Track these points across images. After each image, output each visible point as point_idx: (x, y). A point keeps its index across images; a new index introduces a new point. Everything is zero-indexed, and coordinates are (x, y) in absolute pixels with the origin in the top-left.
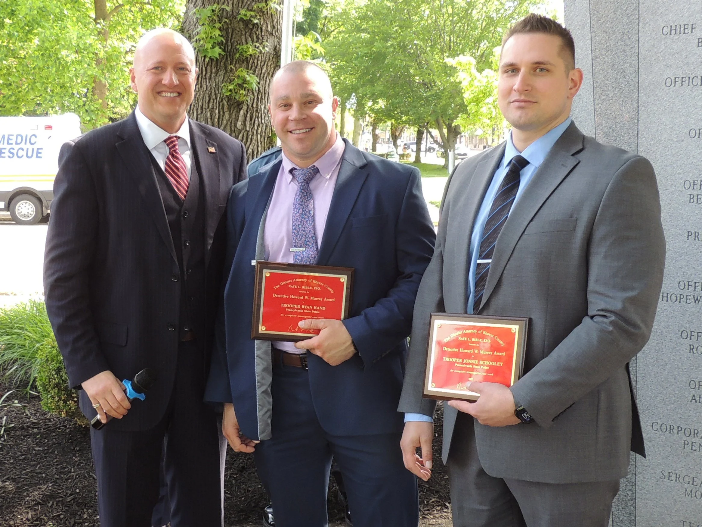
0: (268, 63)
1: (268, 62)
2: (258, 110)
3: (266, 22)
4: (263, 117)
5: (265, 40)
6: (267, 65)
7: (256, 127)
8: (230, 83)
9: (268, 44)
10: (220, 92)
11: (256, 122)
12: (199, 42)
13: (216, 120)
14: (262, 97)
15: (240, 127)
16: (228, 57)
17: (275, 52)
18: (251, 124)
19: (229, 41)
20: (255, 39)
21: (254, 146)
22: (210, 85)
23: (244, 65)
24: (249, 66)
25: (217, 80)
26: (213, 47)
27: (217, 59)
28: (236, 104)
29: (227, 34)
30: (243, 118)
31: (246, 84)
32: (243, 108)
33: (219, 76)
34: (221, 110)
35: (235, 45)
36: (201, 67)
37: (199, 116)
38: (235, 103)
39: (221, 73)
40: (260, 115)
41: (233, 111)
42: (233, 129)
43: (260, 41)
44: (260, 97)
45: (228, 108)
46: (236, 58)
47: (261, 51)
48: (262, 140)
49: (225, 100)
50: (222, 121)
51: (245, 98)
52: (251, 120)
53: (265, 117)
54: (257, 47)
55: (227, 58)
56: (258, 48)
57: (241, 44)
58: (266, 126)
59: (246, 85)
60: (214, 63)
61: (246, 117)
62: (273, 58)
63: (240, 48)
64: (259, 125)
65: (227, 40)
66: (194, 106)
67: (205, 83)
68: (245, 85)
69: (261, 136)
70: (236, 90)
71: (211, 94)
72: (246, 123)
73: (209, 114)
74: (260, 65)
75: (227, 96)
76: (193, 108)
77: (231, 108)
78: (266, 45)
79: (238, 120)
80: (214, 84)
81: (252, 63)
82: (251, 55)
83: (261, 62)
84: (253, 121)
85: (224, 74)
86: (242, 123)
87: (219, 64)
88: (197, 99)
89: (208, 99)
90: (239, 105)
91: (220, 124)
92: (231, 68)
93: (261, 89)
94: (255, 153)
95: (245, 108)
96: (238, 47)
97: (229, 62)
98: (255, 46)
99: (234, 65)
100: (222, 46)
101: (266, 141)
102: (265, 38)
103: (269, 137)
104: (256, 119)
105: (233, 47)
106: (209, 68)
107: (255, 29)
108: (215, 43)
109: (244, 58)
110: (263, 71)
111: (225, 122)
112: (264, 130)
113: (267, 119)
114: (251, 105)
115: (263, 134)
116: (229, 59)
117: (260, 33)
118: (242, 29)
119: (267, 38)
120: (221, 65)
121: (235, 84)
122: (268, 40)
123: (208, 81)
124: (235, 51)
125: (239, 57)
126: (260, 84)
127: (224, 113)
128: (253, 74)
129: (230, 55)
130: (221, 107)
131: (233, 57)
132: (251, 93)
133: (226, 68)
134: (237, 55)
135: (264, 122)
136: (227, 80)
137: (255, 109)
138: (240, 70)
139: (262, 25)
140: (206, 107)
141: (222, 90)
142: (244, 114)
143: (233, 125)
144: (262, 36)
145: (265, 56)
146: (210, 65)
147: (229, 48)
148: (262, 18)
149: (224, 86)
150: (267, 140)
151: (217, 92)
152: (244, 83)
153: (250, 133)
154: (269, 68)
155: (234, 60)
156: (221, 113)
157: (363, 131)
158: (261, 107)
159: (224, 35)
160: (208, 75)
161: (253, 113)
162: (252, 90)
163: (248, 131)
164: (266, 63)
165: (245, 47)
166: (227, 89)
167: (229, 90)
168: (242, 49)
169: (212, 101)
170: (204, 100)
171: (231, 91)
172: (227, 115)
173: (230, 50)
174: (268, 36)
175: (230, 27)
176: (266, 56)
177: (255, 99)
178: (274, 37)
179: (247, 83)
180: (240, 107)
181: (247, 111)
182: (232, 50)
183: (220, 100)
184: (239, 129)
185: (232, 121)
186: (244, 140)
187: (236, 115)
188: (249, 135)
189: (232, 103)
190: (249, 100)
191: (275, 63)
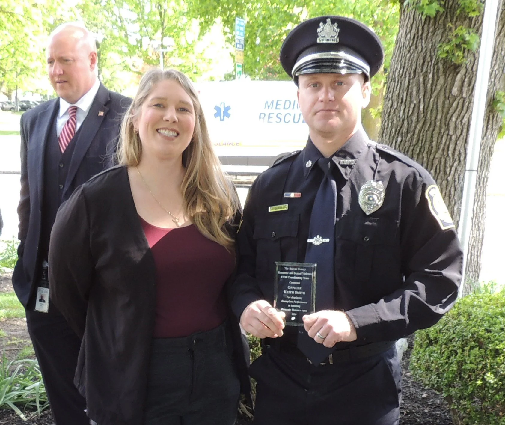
8: (447, 43)
10: (436, 54)
13: (429, 85)
15: (455, 93)
16: (449, 14)
18: (468, 90)
22: (426, 46)
24: (471, 23)
25: (434, 41)
26: (431, 3)
27: (435, 17)
28: (452, 67)
30: (460, 83)
31: (466, 44)
32: (460, 72)
33: (437, 35)
34: (435, 74)
36: (417, 27)
37: (411, 81)
39: (439, 32)
41: (449, 75)
42: (447, 95)
45: (443, 72)
46: (457, 15)
49: (441, 63)
50: (435, 87)
51: (463, 60)
52: (469, 85)
55: (447, 14)
59: (465, 46)
60: (432, 21)
61: (463, 82)
62: (502, 14)
66: (407, 69)
67: (420, 44)
68: (463, 46)
70: (453, 52)
71: (426, 55)
72: (464, 89)
73: (421, 79)
75: (442, 58)
76: (406, 72)
77: (446, 72)
79: (453, 85)
80: (430, 45)
81: (476, 21)
84: (471, 87)
85: (442, 33)
86: (459, 89)
87: (437, 22)
88: (410, 62)
89: (422, 61)
90: (456, 68)
91: (433, 90)
92: (450, 26)
95: (463, 71)
96: (460, 1)
97: (449, 20)
99: (453, 22)
100: (443, 1)
105: (455, 3)
106: (426, 26)
109: (466, 14)
111: (439, 87)
114: (470, 68)
120: (440, 23)
121: (452, 45)
123: (424, 41)
124: (456, 6)
125: (461, 13)
127: (438, 77)
128: (475, 32)
129: (450, 11)
130: (435, 71)
131: (454, 13)
132: (471, 55)
133: (445, 26)
134: (458, 12)
136: (445, 39)
137: (475, 73)
138: (460, 28)
140: (420, 71)
141: (438, 51)
142: (462, 78)
143: (448, 91)
146: (427, 23)
147: (451, 3)
149: (440, 46)
151: (433, 54)
152: (464, 44)
153: (467, 100)
155: (455, 18)
156: (436, 77)
160: (424, 35)
161: (472, 77)
163: (465, 98)
166: (443, 50)
167: (445, 51)
169: (426, 64)
170: (418, 63)
171: (447, 52)
172: (441, 81)
173: (451, 6)
177: (476, 61)
180: (457, 70)
181: (465, 75)
182: (453, 6)
183: (435, 63)
184: (454, 96)
185: (446, 86)
186: (459, 108)
187: (452, 79)
188: (465, 102)
189: (448, 66)
190: (469, 62)
191: (504, 20)
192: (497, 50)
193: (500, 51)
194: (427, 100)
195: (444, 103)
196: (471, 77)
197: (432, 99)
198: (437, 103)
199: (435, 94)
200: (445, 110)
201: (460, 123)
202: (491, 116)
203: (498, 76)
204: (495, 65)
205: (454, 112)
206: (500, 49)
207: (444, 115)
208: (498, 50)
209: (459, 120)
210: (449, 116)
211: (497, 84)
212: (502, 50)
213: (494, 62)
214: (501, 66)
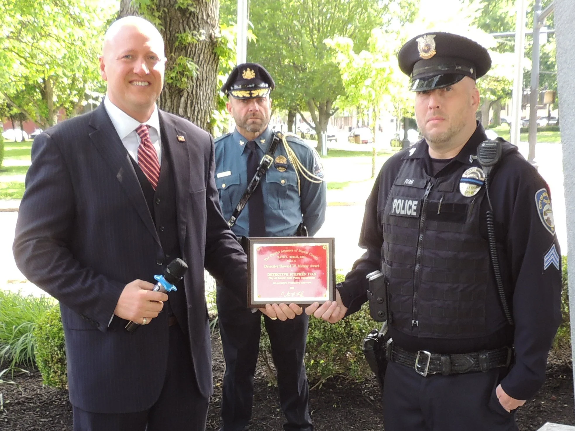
2: (198, 96)
3: (202, 11)
4: (202, 103)
5: (202, 28)
6: (204, 53)
7: (196, 113)
8: (171, 71)
9: (204, 32)
11: (196, 109)
14: (200, 85)
15: (181, 113)
16: (168, 45)
17: (210, 40)
18: (191, 110)
19: (168, 30)
20: (192, 27)
23: (183, 53)
24: (187, 54)
28: (177, 92)
29: (166, 23)
30: (184, 105)
31: (186, 71)
34: (163, 98)
35: (174, 33)
38: (176, 90)
40: (199, 102)
41: (174, 98)
43: (196, 29)
44: (198, 84)
45: (170, 96)
46: (176, 46)
47: (198, 39)
49: (167, 88)
50: (164, 108)
51: (185, 85)
52: (191, 106)
53: (203, 103)
56: (195, 36)
57: (179, 32)
58: (205, 113)
59: (187, 73)
61: (186, 104)
62: (209, 46)
63: (179, 37)
64: (198, 112)
65: (166, 29)
68: (185, 73)
69: (201, 122)
70: (177, 78)
72: (188, 109)
74: (198, 53)
75: (168, 83)
77: (172, 96)
78: (202, 33)
79: (179, 107)
81: (190, 51)
82: (189, 44)
83: (198, 50)
84: (193, 108)
86: (184, 110)
90: (180, 92)
92: (171, 56)
93: (199, 76)
95: (185, 95)
96: (177, 35)
97: (169, 50)
98: (193, 34)
102: (201, 26)
103: (208, 123)
104: (196, 106)
105: (172, 36)
107: (191, 18)
109: (183, 46)
110: (201, 59)
111: (167, 109)
112: (203, 116)
113: (206, 105)
114: (190, 92)
115: (203, 120)
116: (168, 47)
117: (196, 21)
118: (180, 18)
119: (203, 26)
121: (176, 72)
122: (204, 28)
124: (174, 39)
125: (178, 45)
126: (199, 71)
127: (166, 100)
128: (192, 61)
129: (169, 43)
131: (172, 45)
132: (191, 81)
135: (203, 108)
136: (168, 68)
137: (195, 96)
138: (180, 57)
139: (198, 14)
142: (185, 101)
143: (175, 111)
144: (198, 24)
145: (201, 44)
147: (168, 36)
148: (198, 7)
150: (207, 125)
152: (184, 71)
153: (191, 119)
154: (206, 55)
155: (174, 49)
156: (163, 100)
158: (199, 94)
159: (163, 24)
162: (192, 77)
163: (190, 117)
164: (203, 51)
165: (184, 35)
166: (168, 77)
167: (170, 77)
168: (182, 37)
171: (172, 78)
172: (169, 103)
173: (169, 38)
174: (204, 24)
175: (168, 15)
176: (203, 43)
177: (195, 86)
178: (209, 25)
180: (181, 94)
181: (187, 98)
182: (171, 38)
185: (173, 109)
187: (177, 102)
189: (173, 90)
190: (189, 87)
191: (211, 50)
192: (208, 76)
196: (192, 100)
203: (211, 99)
204: (208, 89)
206: (210, 75)
211: (211, 105)
212: (211, 76)
213: (207, 87)
214: (212, 90)
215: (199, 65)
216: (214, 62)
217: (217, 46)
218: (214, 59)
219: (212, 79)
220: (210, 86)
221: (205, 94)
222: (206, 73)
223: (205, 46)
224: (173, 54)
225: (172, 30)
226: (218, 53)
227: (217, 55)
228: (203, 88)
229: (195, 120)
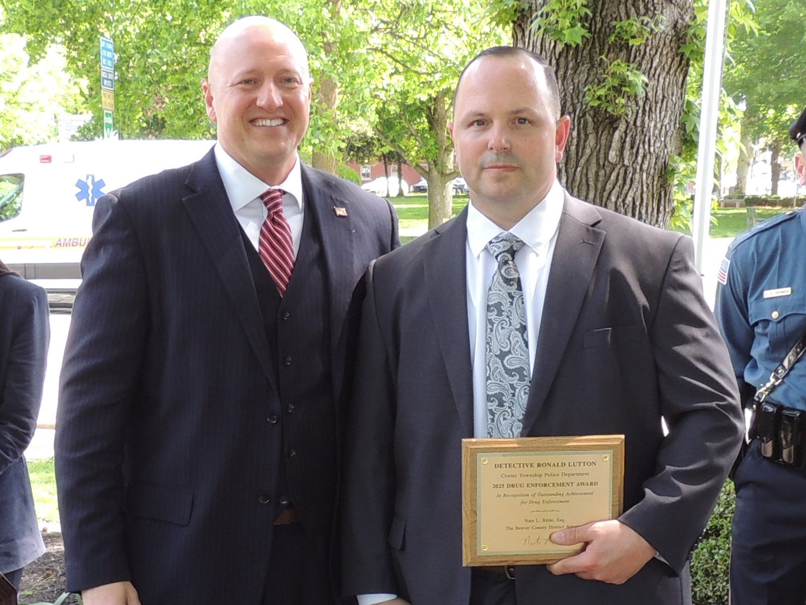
0: (662, 51)
1: (662, 48)
2: (645, 130)
4: (652, 142)
5: (660, 11)
6: (661, 54)
7: (640, 159)
8: (598, 85)
9: (664, 18)
10: (581, 100)
11: (641, 151)
12: (547, 17)
13: (573, 148)
14: (650, 109)
15: (613, 159)
16: (597, 42)
17: (675, 31)
18: (631, 154)
19: (598, 14)
20: (642, 11)
21: (637, 191)
22: (564, 89)
23: (623, 54)
24: (630, 56)
25: (576, 81)
26: (573, 26)
27: (578, 45)
28: (607, 121)
30: (619, 145)
31: (625, 86)
32: (619, 128)
33: (580, 72)
34: (582, 131)
35: (608, 20)
39: (583, 68)
40: (647, 139)
41: (602, 132)
42: (601, 163)
43: (650, 13)
44: (647, 108)
45: (594, 128)
46: (610, 43)
47: (652, 30)
48: (649, 182)
49: (590, 115)
50: (583, 150)
51: (623, 110)
52: (632, 147)
53: (655, 142)
54: (645, 23)
55: (593, 43)
56: (646, 25)
57: (618, 19)
59: (627, 89)
60: (571, 52)
61: (623, 143)
62: (671, 42)
63: (617, 27)
64: (644, 156)
65: (594, 13)
68: (624, 89)
69: (648, 174)
70: (609, 98)
71: (565, 103)
72: (624, 152)
74: (650, 54)
75: (592, 107)
77: (598, 128)
78: (660, 21)
79: (610, 147)
80: (572, 87)
81: (636, 52)
83: (651, 50)
84: (635, 150)
85: (588, 70)
86: (618, 153)
87: (580, 54)
90: (613, 122)
91: (580, 154)
92: (601, 60)
93: (650, 95)
94: (638, 203)
95: (622, 127)
96: (614, 23)
97: (598, 50)
98: (642, 22)
99: (605, 54)
100: (587, 21)
101: (655, 182)
102: (659, 7)
103: (661, 177)
104: (641, 146)
105: (606, 25)
106: (562, 60)
108: (573, 18)
109: (623, 42)
110: (654, 65)
111: (588, 151)
112: (653, 165)
113: (659, 145)
114: (632, 123)
115: (652, 170)
116: (597, 45)
119: (663, 8)
120: (584, 55)
121: (607, 87)
122: (664, 11)
124: (608, 30)
125: (615, 40)
126: (649, 86)
127: (587, 135)
128: (637, 69)
129: (599, 37)
130: (582, 126)
131: (604, 40)
132: (634, 102)
133: (591, 59)
134: (612, 38)
135: (654, 151)
136: (594, 79)
137: (639, 129)
138: (616, 62)
141: (584, 96)
142: (621, 137)
143: (602, 156)
144: (653, 5)
145: (657, 38)
146: (565, 55)
147: (598, 26)
149: (589, 90)
150: (659, 181)
151: (576, 101)
152: (622, 85)
153: (631, 169)
154: (664, 58)
155: (607, 47)
156: (582, 136)
157: (754, 159)
158: (648, 125)
159: (590, 5)
160: (561, 73)
161: (636, 135)
162: (636, 96)
163: (627, 167)
164: (660, 50)
165: (625, 23)
166: (593, 96)
167: (596, 97)
168: (621, 27)
171: (599, 98)
172: (592, 140)
173: (600, 29)
174: (664, 5)
176: (661, 38)
177: (640, 111)
178: (673, 6)
179: (627, 84)
180: (615, 126)
181: (625, 132)
182: (603, 29)
183: (581, 115)
184: (612, 164)
185: (600, 150)
186: (620, 182)
187: (606, 139)
188: (628, 172)
189: (600, 119)
190: (630, 113)
191: (674, 50)
192: (666, 95)
193: (670, 96)
194: (571, 171)
195: (597, 173)
196: (634, 136)
197: (579, 169)
198: (587, 175)
199: (582, 161)
200: (599, 186)
201: (622, 204)
202: (663, 193)
203: (669, 134)
204: (665, 116)
205: (614, 188)
206: (670, 93)
207: (598, 193)
208: (668, 95)
209: (620, 200)
210: (606, 194)
211: (668, 145)
212: (673, 94)
213: (663, 113)
214: (673, 118)
215: (651, 76)
216: (679, 70)
217: (684, 43)
218: (680, 64)
219: (674, 99)
220: (669, 113)
221: (659, 126)
222: (663, 90)
223: (665, 41)
224: (603, 57)
225: (606, 15)
226: (687, 54)
227: (685, 58)
228: (656, 115)
229: (638, 170)
